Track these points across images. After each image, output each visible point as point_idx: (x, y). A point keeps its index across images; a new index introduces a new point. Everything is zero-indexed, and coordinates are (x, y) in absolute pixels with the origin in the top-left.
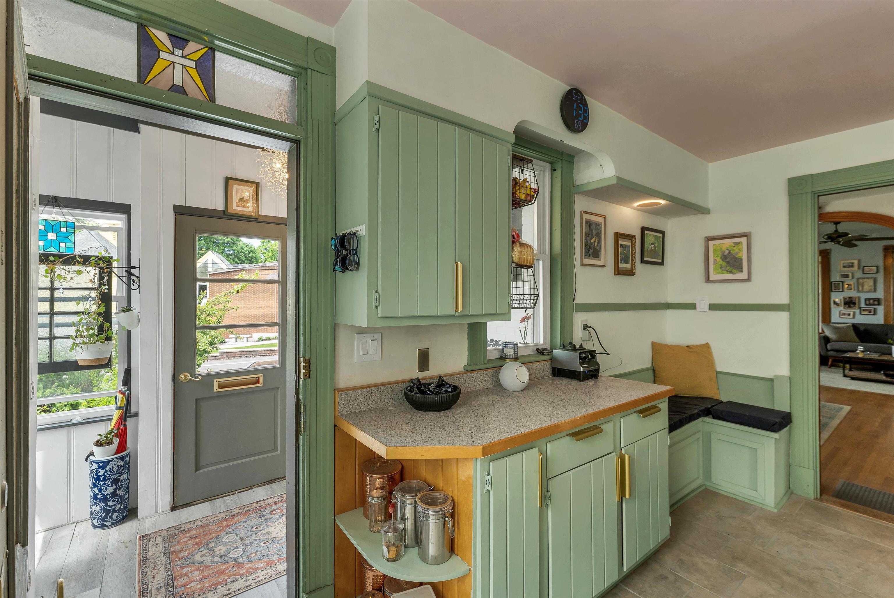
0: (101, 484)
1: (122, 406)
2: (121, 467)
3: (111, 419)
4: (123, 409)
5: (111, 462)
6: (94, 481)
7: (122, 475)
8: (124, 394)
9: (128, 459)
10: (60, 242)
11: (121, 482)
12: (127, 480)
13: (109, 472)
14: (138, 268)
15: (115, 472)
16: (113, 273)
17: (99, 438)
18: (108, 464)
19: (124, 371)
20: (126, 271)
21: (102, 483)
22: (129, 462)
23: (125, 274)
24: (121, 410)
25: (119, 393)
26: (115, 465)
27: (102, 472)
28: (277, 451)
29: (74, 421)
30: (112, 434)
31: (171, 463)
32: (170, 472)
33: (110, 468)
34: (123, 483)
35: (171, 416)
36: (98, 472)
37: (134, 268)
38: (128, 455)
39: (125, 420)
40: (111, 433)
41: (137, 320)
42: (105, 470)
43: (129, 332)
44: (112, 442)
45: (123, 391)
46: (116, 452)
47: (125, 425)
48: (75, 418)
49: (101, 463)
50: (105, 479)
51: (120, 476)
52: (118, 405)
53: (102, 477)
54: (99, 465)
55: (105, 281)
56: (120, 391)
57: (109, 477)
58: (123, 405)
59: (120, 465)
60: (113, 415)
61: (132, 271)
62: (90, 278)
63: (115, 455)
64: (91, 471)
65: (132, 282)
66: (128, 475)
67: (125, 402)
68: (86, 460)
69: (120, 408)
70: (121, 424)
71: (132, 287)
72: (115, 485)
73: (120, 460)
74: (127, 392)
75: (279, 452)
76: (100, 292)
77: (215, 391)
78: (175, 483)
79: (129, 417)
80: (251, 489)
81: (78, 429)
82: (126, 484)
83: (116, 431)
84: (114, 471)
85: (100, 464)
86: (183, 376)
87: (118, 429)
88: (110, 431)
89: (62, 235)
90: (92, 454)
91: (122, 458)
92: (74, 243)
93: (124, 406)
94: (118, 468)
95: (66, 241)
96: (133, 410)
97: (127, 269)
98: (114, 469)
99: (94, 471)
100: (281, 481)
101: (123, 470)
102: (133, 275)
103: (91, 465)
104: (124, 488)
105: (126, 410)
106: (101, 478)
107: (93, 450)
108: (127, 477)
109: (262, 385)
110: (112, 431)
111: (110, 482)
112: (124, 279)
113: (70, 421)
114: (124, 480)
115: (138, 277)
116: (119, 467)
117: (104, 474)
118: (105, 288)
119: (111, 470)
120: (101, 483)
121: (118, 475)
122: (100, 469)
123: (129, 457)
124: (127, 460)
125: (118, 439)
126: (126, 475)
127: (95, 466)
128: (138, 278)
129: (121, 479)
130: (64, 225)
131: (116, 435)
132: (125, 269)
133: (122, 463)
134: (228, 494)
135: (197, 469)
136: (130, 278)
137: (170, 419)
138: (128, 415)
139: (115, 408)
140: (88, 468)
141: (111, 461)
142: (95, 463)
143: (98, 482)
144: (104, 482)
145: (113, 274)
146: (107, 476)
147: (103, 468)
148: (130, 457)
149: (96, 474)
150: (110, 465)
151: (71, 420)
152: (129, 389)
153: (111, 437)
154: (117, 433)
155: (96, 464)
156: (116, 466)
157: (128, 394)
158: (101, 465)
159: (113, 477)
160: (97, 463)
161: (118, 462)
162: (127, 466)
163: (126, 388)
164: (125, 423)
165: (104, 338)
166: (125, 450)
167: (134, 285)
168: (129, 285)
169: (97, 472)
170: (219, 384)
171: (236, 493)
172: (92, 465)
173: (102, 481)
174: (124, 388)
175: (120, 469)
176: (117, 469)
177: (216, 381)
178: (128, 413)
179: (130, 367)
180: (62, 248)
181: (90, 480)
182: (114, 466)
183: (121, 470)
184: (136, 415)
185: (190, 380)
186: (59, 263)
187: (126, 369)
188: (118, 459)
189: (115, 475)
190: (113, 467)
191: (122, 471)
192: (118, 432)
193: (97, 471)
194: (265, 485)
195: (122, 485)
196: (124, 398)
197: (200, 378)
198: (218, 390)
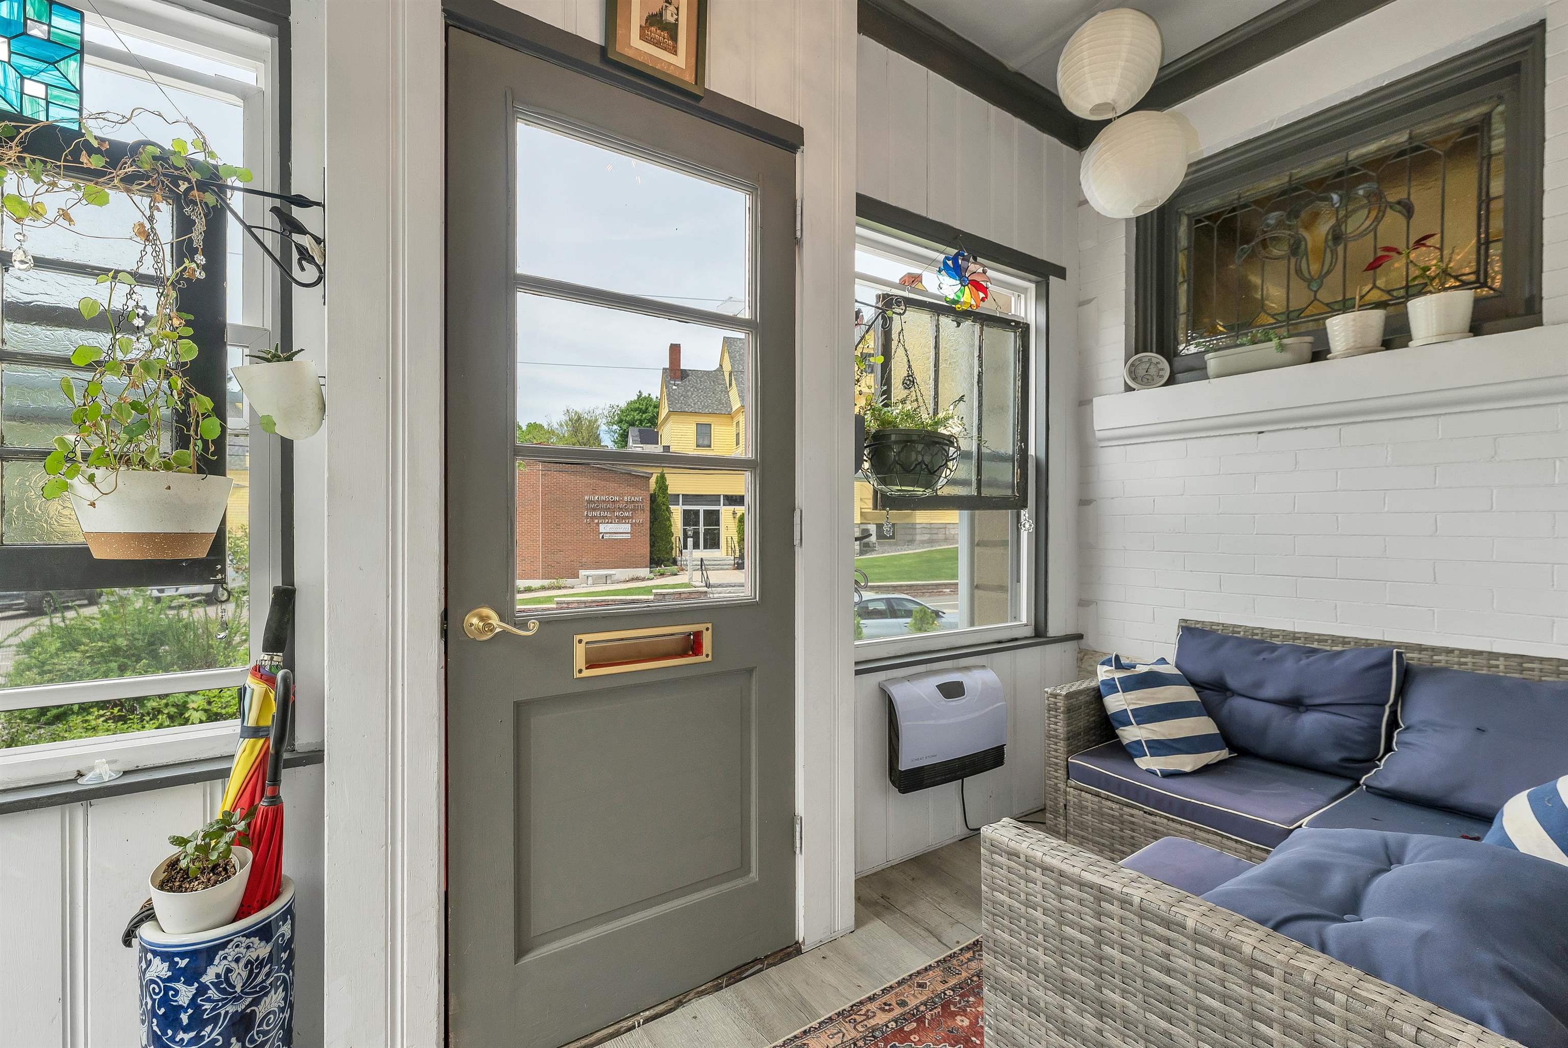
0: (182, 1040)
1: (263, 723)
2: (261, 965)
3: (224, 774)
4: (267, 739)
5: (221, 953)
6: (156, 1028)
7: (266, 994)
8: (269, 680)
9: (286, 929)
10: (22, 78)
11: (260, 1025)
12: (282, 1010)
13: (213, 993)
14: (318, 204)
15: (238, 989)
16: (228, 213)
17: (175, 850)
18: (210, 962)
19: (272, 596)
20: (274, 210)
21: (187, 1037)
22: (291, 940)
23: (271, 221)
24: (262, 741)
25: (254, 675)
26: (237, 960)
27: (185, 994)
28: (749, 871)
29: (87, 782)
30: (228, 837)
31: (439, 938)
32: (435, 970)
33: (218, 976)
34: (268, 1025)
35: (439, 764)
36: (171, 993)
37: (303, 202)
38: (288, 913)
39: (276, 781)
40: (224, 830)
41: (312, 404)
42: (196, 985)
43: (287, 446)
44: (226, 864)
45: (267, 668)
46: (242, 905)
47: (275, 800)
48: (92, 769)
49: (182, 955)
50: (197, 1022)
51: (256, 1002)
52: (251, 722)
53: (186, 1012)
54: (173, 966)
55: (197, 236)
56: (257, 670)
57: (213, 1009)
58: (267, 721)
59: (258, 957)
60: (232, 756)
61: (297, 212)
62: (139, 218)
63: (235, 919)
64: (146, 985)
65: (295, 256)
66: (287, 986)
67: (274, 709)
68: (127, 940)
69: (255, 732)
70: (262, 796)
71: (296, 273)
72: (238, 1040)
73: (256, 940)
74: (280, 674)
75: (754, 875)
76: (178, 282)
77: (577, 675)
78: (451, 1008)
79: (290, 764)
80: (680, 1004)
81: (101, 810)
82: (282, 1027)
83: (243, 823)
84: (234, 987)
85: (177, 959)
86: (475, 621)
87: (250, 812)
88: (217, 822)
89: (31, 50)
90: (147, 914)
91: (264, 932)
92: (79, 92)
93: (270, 723)
94: (251, 972)
95: (51, 76)
96: (303, 738)
97: (277, 203)
98: (233, 977)
99: (157, 990)
100: (760, 970)
101: (268, 975)
102: (302, 231)
103: (144, 965)
104: (273, 1044)
105: (280, 740)
106: (184, 1018)
107: (150, 899)
108: (285, 999)
109: (710, 659)
110: (225, 825)
111: (217, 1031)
112: (270, 240)
113: (73, 781)
114: (274, 1012)
115: (318, 241)
116: (254, 966)
117: (193, 999)
118: (196, 267)
119: (226, 980)
120: (181, 1035)
121: (249, 999)
122: (179, 981)
123: (289, 921)
124: (283, 935)
125: (250, 854)
126: (281, 994)
127: (160, 969)
128: (320, 244)
129: (261, 1011)
130: (39, 10)
131: (242, 839)
132: (269, 202)
133: (262, 950)
134: (616, 1027)
135: (521, 951)
136: (290, 236)
137: (436, 775)
138: (286, 756)
139: (238, 730)
140: (136, 974)
141: (224, 946)
142: (158, 958)
143: (170, 1032)
144: (192, 1034)
145: (230, 216)
146: (208, 1006)
147: (192, 975)
148: (293, 919)
149: (165, 1001)
150: (216, 962)
151: (80, 774)
152: (290, 663)
153: (222, 846)
154: (245, 830)
155: (163, 961)
156: (242, 963)
157: (285, 679)
158: (183, 963)
159: (231, 1009)
160: (167, 956)
161: (248, 947)
162: (284, 956)
163: (278, 658)
164: (274, 791)
165: (191, 460)
166: (276, 895)
167: (303, 269)
168: (284, 266)
169: (166, 993)
170: (587, 652)
171: (639, 1023)
172: (149, 963)
173: (186, 1030)
174: (272, 659)
175: (258, 974)
176: (245, 974)
177: (580, 641)
178: (286, 751)
179: (293, 585)
180: (31, 102)
181: (143, 1022)
182: (234, 965)
183: (259, 979)
184: (315, 757)
185: (504, 633)
186: (13, 144)
187: (276, 591)
188: (248, 936)
189: (237, 999)
190: (229, 971)
191: (264, 981)
192: (249, 825)
193: (167, 989)
194: (718, 988)
195: (265, 1033)
196: (272, 696)
197: (534, 626)
198: (587, 673)
